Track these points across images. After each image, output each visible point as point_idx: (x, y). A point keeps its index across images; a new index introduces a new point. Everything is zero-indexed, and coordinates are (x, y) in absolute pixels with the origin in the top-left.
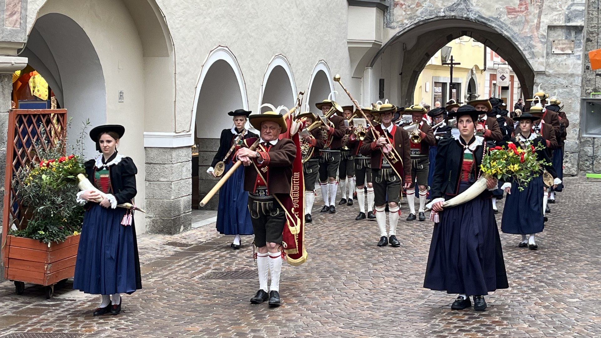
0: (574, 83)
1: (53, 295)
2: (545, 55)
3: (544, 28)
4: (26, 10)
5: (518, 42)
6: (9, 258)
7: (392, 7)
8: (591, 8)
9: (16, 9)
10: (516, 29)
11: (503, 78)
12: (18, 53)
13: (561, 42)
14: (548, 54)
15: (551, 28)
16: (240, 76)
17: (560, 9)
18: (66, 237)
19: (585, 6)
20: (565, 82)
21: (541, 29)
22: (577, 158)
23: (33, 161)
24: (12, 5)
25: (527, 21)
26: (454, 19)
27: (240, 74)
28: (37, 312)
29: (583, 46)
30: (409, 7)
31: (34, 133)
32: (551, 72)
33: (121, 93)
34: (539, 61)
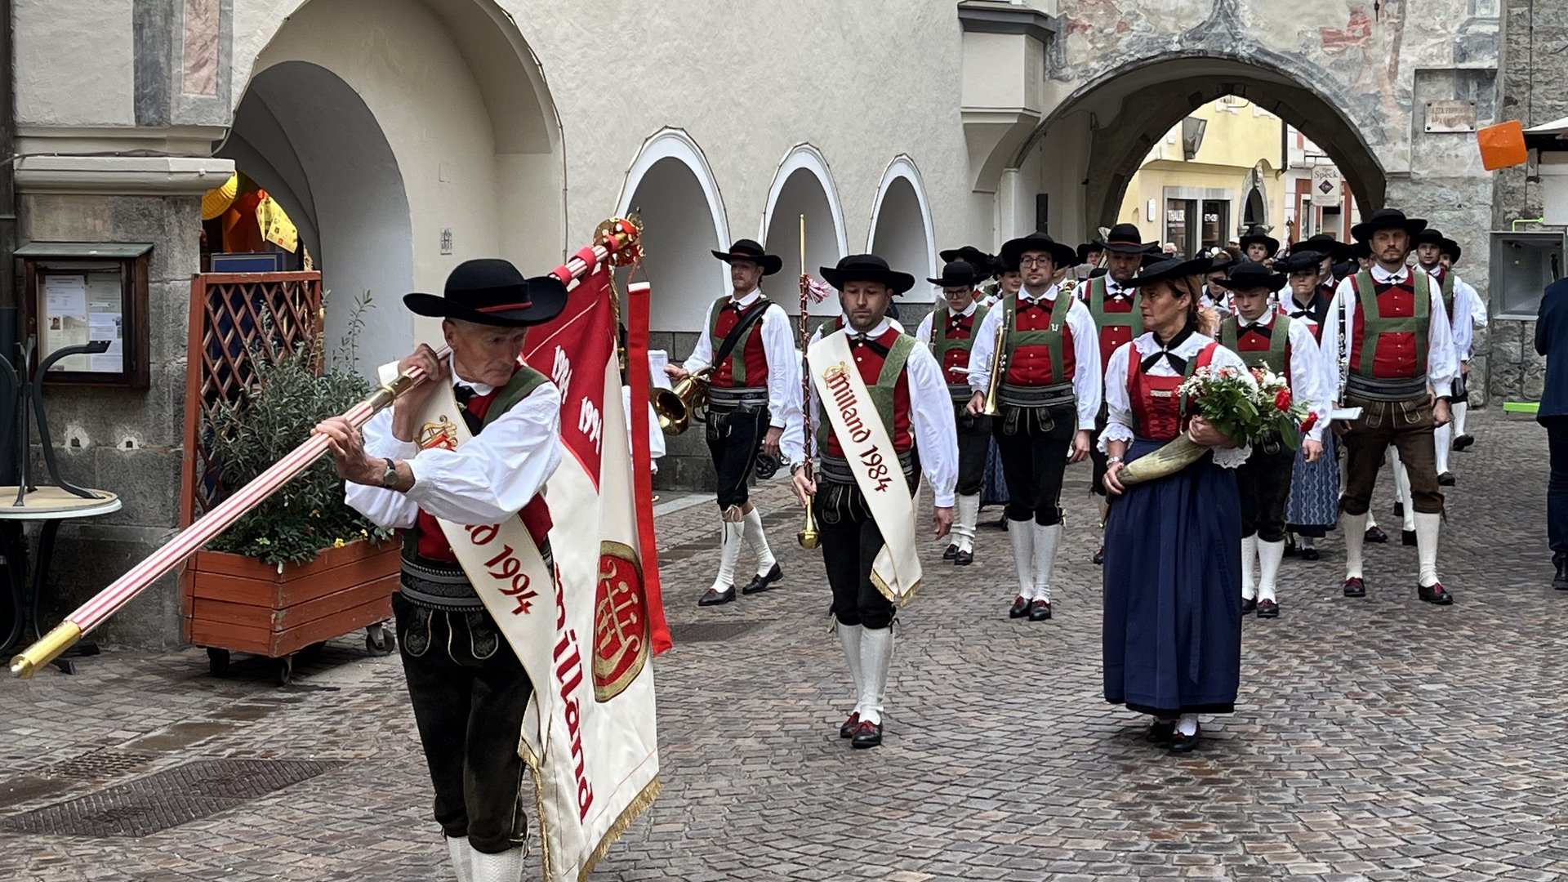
0: (1476, 199)
1: (292, 678)
2: (1409, 136)
3: (1406, 76)
4: (229, 55)
5: (1347, 107)
6: (194, 598)
7: (1063, 34)
8: (1516, 29)
9: (206, 55)
10: (1342, 78)
11: (1326, 187)
12: (213, 150)
13: (1445, 106)
14: (1415, 134)
15: (1422, 74)
16: (714, 192)
17: (1444, 32)
18: (318, 552)
19: (1499, 24)
20: (1455, 196)
21: (1399, 77)
22: (1484, 367)
23: (246, 385)
24: (199, 44)
25: (1368, 61)
26: (1202, 57)
27: (712, 187)
28: (252, 714)
29: (1497, 114)
30: (1101, 32)
31: (248, 324)
32: (1423, 173)
33: (445, 234)
34: (1395, 148)
